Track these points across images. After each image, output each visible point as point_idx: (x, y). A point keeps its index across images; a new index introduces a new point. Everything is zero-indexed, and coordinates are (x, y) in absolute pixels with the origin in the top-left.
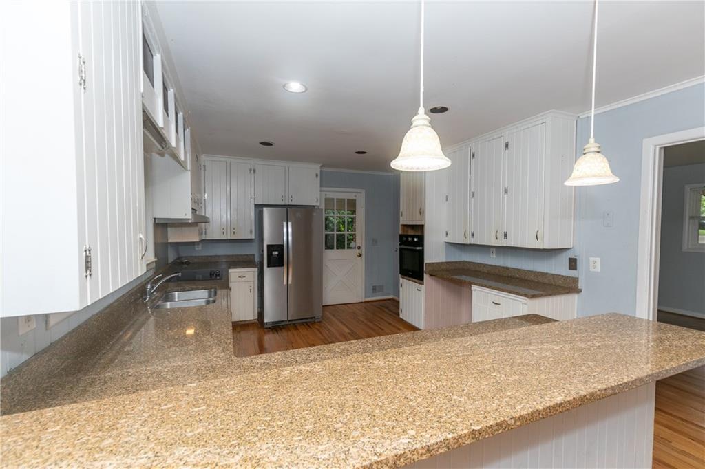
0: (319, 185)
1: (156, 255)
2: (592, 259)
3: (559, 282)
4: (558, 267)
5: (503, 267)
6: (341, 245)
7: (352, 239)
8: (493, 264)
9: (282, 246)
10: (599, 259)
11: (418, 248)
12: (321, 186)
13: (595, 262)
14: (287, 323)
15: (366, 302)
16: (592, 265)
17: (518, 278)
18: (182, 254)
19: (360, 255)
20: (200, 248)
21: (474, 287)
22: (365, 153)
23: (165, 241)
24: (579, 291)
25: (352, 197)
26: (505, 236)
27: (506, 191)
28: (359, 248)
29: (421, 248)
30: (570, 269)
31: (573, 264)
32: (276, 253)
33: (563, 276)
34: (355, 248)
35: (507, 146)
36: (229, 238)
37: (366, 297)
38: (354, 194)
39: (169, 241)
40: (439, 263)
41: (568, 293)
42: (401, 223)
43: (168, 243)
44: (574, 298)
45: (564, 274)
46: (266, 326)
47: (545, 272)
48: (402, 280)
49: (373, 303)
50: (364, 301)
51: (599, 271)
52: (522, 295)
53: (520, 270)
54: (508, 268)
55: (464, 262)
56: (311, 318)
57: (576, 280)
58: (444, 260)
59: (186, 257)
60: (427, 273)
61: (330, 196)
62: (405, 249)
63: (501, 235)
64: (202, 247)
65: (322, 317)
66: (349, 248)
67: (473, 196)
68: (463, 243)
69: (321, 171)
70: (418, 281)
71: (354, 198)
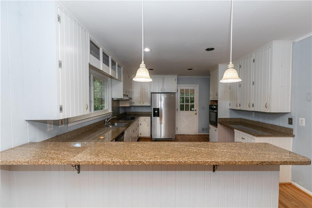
0: (176, 84)
1: (113, 110)
2: (300, 119)
3: (283, 131)
4: (283, 123)
5: (257, 122)
6: (187, 109)
7: (193, 106)
8: (253, 120)
9: (159, 109)
10: (304, 119)
11: (215, 111)
12: (177, 84)
13: (302, 121)
14: (161, 139)
15: (199, 135)
16: (300, 122)
17: (264, 128)
18: (127, 111)
19: (196, 114)
20: (133, 109)
21: (235, 130)
22: (192, 69)
23: (119, 106)
24: (294, 136)
25: (192, 88)
26: (253, 106)
27: (253, 84)
28: (196, 110)
29: (216, 111)
30: (289, 124)
31: (290, 121)
32: (156, 111)
33: (285, 128)
34: (194, 110)
35: (254, 61)
36: (141, 105)
37: (199, 133)
38: (193, 87)
39: (120, 106)
40: (225, 118)
41: (284, 136)
42: (210, 100)
43: (119, 107)
44: (291, 139)
45: (286, 127)
46: (152, 140)
47: (277, 125)
48: (210, 126)
49: (202, 136)
50: (197, 134)
51: (304, 125)
52: (252, 135)
53: (265, 123)
54: (259, 122)
55: (241, 118)
56: (171, 139)
57: (291, 130)
58: (229, 117)
59: (128, 112)
60: (219, 123)
61: (182, 88)
62: (211, 112)
63: (251, 106)
64: (134, 108)
65: (175, 139)
66: (191, 110)
67: (240, 86)
68: (236, 109)
69: (177, 78)
70: (215, 126)
71: (194, 89)
